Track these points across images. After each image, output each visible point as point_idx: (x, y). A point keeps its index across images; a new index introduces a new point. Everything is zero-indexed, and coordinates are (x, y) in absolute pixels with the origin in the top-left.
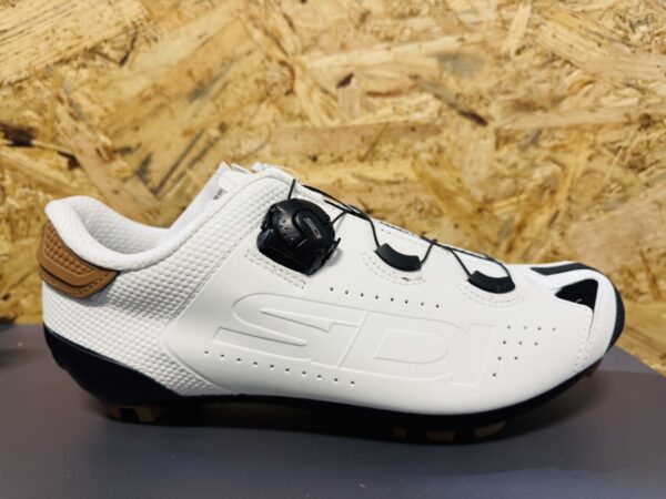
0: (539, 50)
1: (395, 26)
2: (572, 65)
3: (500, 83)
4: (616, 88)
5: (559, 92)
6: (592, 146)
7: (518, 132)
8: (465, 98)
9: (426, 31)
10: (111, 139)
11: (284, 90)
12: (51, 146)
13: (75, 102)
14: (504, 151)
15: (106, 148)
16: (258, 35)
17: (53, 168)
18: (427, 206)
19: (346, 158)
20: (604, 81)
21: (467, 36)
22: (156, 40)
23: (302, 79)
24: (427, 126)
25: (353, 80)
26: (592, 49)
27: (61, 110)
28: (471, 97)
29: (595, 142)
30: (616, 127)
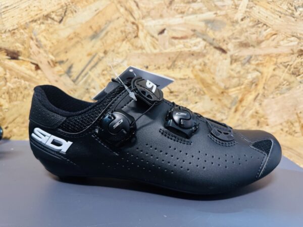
0: (252, 19)
1: (185, 7)
2: (267, 26)
3: (233, 34)
4: (287, 37)
5: (260, 38)
6: (276, 64)
7: (241, 57)
8: (217, 41)
9: (200, 9)
10: (55, 56)
11: (134, 35)
12: (27, 59)
13: (39, 40)
14: (234, 65)
15: (52, 61)
16: (122, 10)
17: (28, 69)
18: (198, 90)
19: (161, 67)
20: (282, 34)
21: (218, 12)
22: (76, 12)
23: (142, 31)
24: (199, 53)
25: (166, 32)
26: (277, 19)
27: (32, 43)
28: (220, 40)
29: (277, 61)
30: (287, 55)
